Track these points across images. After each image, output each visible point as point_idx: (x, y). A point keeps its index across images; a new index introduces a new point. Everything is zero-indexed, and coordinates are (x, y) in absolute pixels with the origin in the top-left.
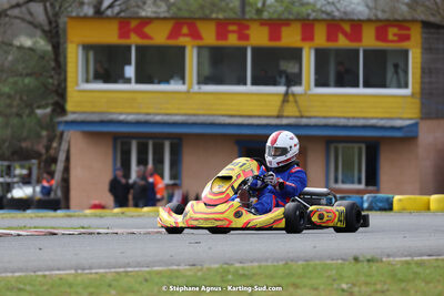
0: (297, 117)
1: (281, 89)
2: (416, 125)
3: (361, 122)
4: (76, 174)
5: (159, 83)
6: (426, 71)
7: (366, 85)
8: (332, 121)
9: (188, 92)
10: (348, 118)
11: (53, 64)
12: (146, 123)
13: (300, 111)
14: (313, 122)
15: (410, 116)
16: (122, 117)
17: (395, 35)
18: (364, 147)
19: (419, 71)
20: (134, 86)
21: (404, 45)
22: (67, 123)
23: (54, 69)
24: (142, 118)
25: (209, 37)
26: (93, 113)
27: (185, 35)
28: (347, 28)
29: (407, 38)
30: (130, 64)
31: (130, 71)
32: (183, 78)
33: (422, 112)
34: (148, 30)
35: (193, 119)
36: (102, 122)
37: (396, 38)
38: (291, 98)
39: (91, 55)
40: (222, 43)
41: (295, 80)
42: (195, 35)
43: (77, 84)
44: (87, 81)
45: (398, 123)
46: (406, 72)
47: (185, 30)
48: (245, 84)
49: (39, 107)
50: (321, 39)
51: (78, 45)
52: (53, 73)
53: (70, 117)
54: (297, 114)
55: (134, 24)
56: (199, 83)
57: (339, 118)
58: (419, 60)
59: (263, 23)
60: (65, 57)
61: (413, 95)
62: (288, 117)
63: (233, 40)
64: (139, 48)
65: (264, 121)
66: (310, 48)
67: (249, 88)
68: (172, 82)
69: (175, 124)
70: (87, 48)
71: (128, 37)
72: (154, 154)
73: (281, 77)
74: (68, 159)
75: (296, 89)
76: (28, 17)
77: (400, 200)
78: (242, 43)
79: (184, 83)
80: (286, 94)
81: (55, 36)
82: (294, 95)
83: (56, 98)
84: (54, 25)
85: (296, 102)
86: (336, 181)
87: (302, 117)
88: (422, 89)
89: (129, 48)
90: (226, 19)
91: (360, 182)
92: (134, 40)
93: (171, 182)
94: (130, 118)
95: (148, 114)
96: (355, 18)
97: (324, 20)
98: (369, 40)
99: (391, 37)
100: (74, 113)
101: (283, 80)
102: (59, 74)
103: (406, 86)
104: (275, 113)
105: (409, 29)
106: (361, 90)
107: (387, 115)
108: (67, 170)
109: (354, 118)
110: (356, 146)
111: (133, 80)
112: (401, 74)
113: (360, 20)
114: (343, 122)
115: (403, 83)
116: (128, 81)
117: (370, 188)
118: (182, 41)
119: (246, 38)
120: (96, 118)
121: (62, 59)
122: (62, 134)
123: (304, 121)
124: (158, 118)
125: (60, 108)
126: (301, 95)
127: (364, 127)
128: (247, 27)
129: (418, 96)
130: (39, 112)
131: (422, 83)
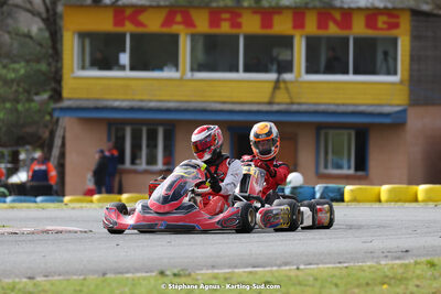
0: (287, 104)
1: (273, 76)
2: (404, 111)
3: (350, 109)
4: (71, 160)
5: (153, 69)
6: (415, 58)
7: (356, 72)
8: (322, 108)
9: (181, 79)
10: (338, 105)
11: (50, 51)
12: (140, 110)
13: (291, 98)
14: (303, 108)
15: (398, 102)
16: (116, 104)
17: (384, 23)
18: (353, 133)
19: (407, 59)
20: (128, 73)
21: (394, 32)
22: (62, 109)
23: (51, 56)
24: (136, 104)
25: (202, 25)
26: (88, 99)
27: (179, 23)
28: (338, 16)
29: (396, 26)
30: (124, 51)
31: (125, 58)
32: (176, 65)
33: (410, 99)
34: (142, 18)
35: (185, 106)
36: (97, 109)
37: (385, 26)
38: (282, 85)
39: (87, 42)
40: (215, 31)
41: (286, 67)
42: (189, 23)
43: (73, 72)
44: (83, 68)
45: (387, 110)
46: (395, 59)
47: (179, 18)
48: (237, 70)
49: (37, 94)
50: (311, 27)
51: (74, 33)
52: (51, 60)
53: (65, 104)
54: (288, 101)
55: (128, 12)
56: (192, 70)
57: (329, 104)
58: (407, 48)
59: (255, 11)
60: (62, 45)
61: (401, 82)
62: (279, 104)
63: (225, 28)
64: (133, 36)
65: (255, 108)
66: (301, 36)
67: (241, 75)
68: (166, 69)
69: (168, 110)
70: (83, 35)
71: (123, 25)
72: (148, 139)
73: (272, 64)
74: (63, 145)
75: (287, 76)
76: (28, 6)
77: (352, 191)
78: (235, 31)
79: (177, 70)
80: (277, 81)
81: (52, 23)
82: (285, 82)
83: (53, 85)
84: (51, 12)
85: (287, 89)
86: (326, 167)
87: (292, 103)
88: (411, 76)
89: (123, 35)
90: (218, 7)
91: (349, 168)
92: (129, 28)
93: (165, 168)
94: (125, 104)
95: (142, 101)
96: (346, 6)
97: (314, 8)
98: (359, 28)
99: (380, 25)
100: (70, 99)
101: (275, 67)
102: (57, 61)
103: (395, 73)
104: (266, 100)
105: (397, 17)
106: (351, 77)
107: (376, 102)
108: (62, 155)
109: (343, 105)
110: (345, 132)
111: (128, 67)
112: (391, 61)
113: (350, 9)
114: (332, 108)
115: (392, 70)
116: (123, 68)
117: (360, 173)
118: (176, 29)
119: (239, 25)
120: (91, 104)
121: (59, 46)
122: (58, 120)
123: (295, 107)
124: (152, 105)
125: (57, 95)
126: (291, 82)
127: (354, 114)
128: (239, 15)
129: (407, 83)
130: (36, 98)
131: (411, 70)
